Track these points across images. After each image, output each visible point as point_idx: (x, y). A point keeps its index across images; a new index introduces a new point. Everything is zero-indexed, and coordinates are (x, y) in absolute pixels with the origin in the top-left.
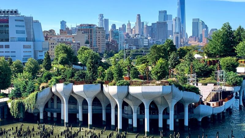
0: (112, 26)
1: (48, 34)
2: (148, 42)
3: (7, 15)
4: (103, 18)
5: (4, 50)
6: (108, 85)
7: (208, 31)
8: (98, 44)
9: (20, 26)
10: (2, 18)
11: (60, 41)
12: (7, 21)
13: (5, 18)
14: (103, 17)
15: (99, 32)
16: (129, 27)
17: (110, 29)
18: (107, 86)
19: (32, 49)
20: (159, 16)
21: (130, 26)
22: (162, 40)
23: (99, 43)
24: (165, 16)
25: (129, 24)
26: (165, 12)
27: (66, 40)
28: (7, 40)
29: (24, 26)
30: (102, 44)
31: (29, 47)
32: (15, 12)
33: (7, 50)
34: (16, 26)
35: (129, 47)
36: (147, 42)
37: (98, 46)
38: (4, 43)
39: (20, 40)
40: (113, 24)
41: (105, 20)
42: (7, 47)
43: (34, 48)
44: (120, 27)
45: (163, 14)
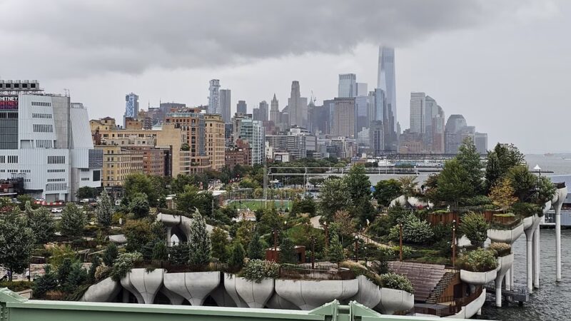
0: (238, 105)
1: (101, 127)
2: (316, 143)
3: (14, 93)
4: (220, 89)
5: (7, 166)
6: (234, 276)
7: (443, 120)
8: (208, 149)
9: (41, 116)
10: (3, 99)
11: (126, 144)
12: (15, 105)
13: (11, 99)
14: (218, 86)
15: (211, 125)
16: (275, 107)
17: (233, 115)
18: (231, 278)
19: (66, 166)
20: (339, 85)
21: (277, 105)
22: (347, 137)
23: (211, 147)
24: (351, 86)
25: (275, 102)
26: (353, 77)
27: (139, 142)
28: (14, 145)
29: (50, 116)
30: (217, 149)
31: (60, 160)
32: (33, 85)
33: (13, 166)
34: (35, 116)
35: (275, 153)
36: (314, 144)
37: (208, 154)
38: (6, 153)
39: (41, 144)
40: (240, 102)
41: (224, 91)
42: (13, 159)
43: (71, 163)
44: (256, 108)
45: (348, 82)
